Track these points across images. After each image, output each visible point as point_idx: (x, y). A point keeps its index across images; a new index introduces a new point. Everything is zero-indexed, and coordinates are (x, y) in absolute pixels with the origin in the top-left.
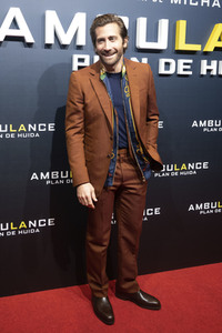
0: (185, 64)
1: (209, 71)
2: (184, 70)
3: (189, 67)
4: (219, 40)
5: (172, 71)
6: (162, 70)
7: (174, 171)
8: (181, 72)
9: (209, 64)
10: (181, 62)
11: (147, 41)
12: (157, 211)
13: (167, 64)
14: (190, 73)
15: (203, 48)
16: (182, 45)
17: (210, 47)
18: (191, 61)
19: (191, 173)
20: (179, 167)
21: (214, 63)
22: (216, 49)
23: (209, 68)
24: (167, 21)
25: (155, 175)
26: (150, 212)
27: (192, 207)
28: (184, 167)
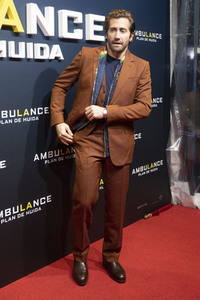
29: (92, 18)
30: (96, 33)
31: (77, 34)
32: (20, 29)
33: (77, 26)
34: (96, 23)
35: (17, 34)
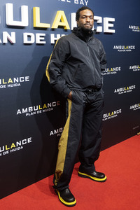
0: (41, 36)
2: (41, 40)
3: (43, 38)
4: (61, 21)
5: (32, 41)
6: (26, 41)
7: (39, 110)
8: (38, 42)
9: (56, 37)
10: (38, 35)
11: (14, 20)
12: (29, 140)
13: (29, 36)
14: (44, 42)
15: (51, 26)
16: (38, 24)
17: (55, 26)
18: (44, 35)
19: (49, 110)
20: (42, 107)
21: (58, 36)
22: (59, 27)
23: (56, 39)
24: (27, 7)
25: (27, 115)
26: (24, 142)
27: (52, 133)
28: (45, 106)
29: (107, 19)
30: (110, 28)
32: (68, 28)
33: (99, 24)
34: (110, 22)
35: (66, 30)
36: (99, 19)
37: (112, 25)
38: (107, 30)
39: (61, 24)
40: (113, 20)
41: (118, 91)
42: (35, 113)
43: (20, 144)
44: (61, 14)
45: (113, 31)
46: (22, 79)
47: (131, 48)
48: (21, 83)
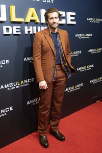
0: (17, 29)
1: (29, 32)
2: (17, 32)
3: (19, 30)
4: (32, 16)
5: (10, 32)
6: (5, 32)
7: (17, 85)
8: (15, 33)
9: (29, 28)
10: (15, 27)
12: (11, 109)
13: (8, 29)
14: (20, 33)
15: (25, 20)
16: (14, 19)
17: (28, 20)
18: (19, 27)
19: (26, 85)
20: (20, 83)
21: (31, 28)
22: (31, 21)
23: (29, 30)
24: (5, 6)
25: (8, 89)
26: (7, 110)
27: (28, 103)
28: (22, 82)
29: (69, 14)
30: (72, 20)
31: (63, 22)
32: (38, 21)
33: (63, 18)
34: (71, 16)
35: (37, 23)
36: (63, 13)
37: (73, 18)
38: (69, 22)
39: (33, 18)
40: (74, 14)
41: (80, 69)
42: (14, 88)
43: (4, 112)
44: (32, 10)
45: (75, 23)
46: (3, 62)
47: (89, 35)
48: (3, 65)
